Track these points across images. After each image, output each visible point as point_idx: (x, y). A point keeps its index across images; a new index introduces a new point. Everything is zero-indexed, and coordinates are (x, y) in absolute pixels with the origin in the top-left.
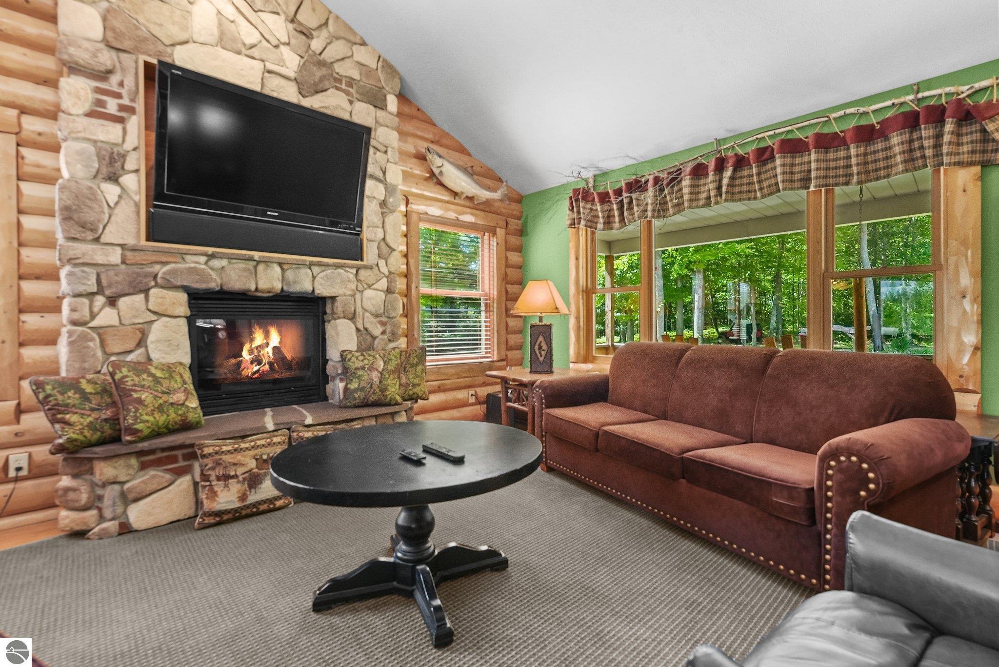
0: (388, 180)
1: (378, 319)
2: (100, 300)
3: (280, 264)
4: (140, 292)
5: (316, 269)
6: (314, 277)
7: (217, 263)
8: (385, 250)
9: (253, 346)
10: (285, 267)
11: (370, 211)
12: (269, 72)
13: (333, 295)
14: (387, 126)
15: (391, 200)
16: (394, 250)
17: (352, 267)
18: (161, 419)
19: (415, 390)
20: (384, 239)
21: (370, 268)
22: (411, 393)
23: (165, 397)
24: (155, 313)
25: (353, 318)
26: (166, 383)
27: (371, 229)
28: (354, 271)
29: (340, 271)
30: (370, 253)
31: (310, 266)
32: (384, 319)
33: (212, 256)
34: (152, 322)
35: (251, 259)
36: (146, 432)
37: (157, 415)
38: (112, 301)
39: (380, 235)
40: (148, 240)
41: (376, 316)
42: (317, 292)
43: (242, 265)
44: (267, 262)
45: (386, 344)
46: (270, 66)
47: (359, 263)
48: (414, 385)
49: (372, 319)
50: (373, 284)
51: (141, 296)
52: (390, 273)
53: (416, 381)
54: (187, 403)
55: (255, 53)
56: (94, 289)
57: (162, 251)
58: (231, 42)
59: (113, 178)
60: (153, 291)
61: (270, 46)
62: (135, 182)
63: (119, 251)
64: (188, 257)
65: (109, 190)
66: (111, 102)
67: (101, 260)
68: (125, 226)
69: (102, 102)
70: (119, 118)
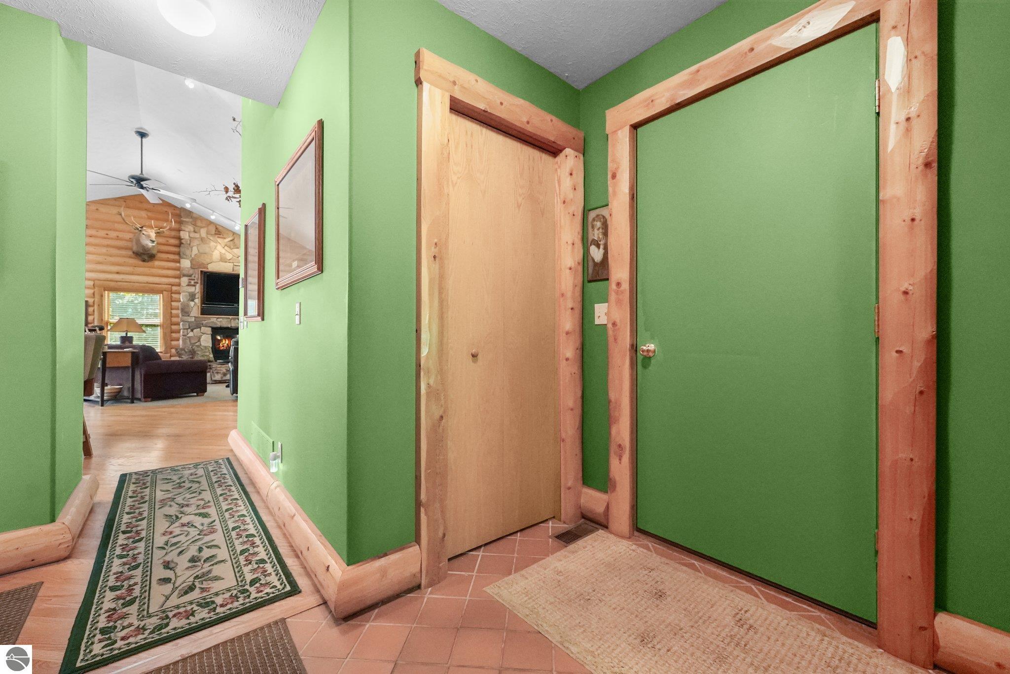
2: (189, 330)
7: (219, 320)
24: (203, 333)
26: (205, 351)
33: (218, 318)
34: (202, 336)
35: (229, 318)
38: (192, 331)
40: (201, 315)
51: (199, 329)
55: (231, 261)
56: (188, 327)
57: (204, 318)
58: (223, 259)
59: (193, 300)
60: (202, 328)
61: (236, 258)
62: (198, 301)
63: (194, 318)
64: (211, 319)
65: (192, 304)
66: (192, 282)
67: (189, 320)
68: (195, 312)
69: (189, 282)
70: (194, 286)
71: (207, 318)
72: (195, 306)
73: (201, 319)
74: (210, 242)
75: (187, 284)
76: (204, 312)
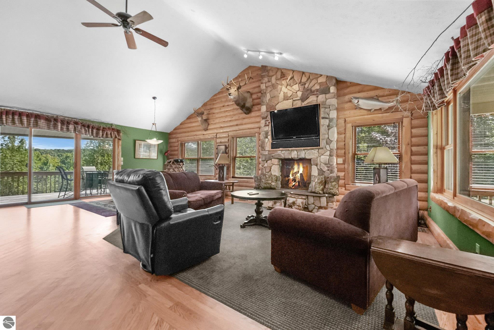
0: (330, 117)
1: (327, 165)
2: (265, 161)
3: (296, 151)
4: (270, 160)
5: (305, 151)
6: (305, 153)
7: (283, 152)
8: (329, 142)
9: (294, 172)
10: (298, 151)
11: (323, 130)
12: (294, 100)
13: (310, 158)
14: (330, 99)
15: (331, 124)
16: (332, 141)
17: (316, 149)
18: (266, 186)
19: (331, 191)
20: (328, 138)
21: (322, 148)
22: (329, 191)
23: (267, 181)
24: (273, 164)
25: (317, 165)
26: (268, 179)
27: (323, 135)
28: (317, 150)
29: (312, 151)
30: (323, 143)
31: (304, 150)
32: (329, 165)
33: (282, 151)
34: (272, 166)
35: (289, 150)
36: (263, 187)
37: (265, 185)
38: (267, 162)
39: (327, 136)
40: (272, 149)
41: (326, 164)
42: (306, 157)
43: (288, 152)
44: (293, 150)
45: (329, 174)
46: (294, 99)
47: (319, 147)
48: (330, 189)
49: (324, 165)
50: (323, 154)
51: (270, 161)
52: (331, 149)
53: (331, 188)
54: (271, 183)
55: (291, 98)
56: (264, 159)
57: (274, 151)
58: (286, 98)
59: (267, 137)
60: (272, 159)
61: (295, 93)
62: (270, 137)
63: (267, 151)
64: (278, 151)
65: (267, 140)
66: (267, 122)
67: (265, 154)
68: (268, 147)
69: (266, 123)
70: (268, 125)
71: (276, 151)
72: (268, 141)
73: (272, 152)
74: (278, 86)
75: (264, 125)
76: (274, 146)
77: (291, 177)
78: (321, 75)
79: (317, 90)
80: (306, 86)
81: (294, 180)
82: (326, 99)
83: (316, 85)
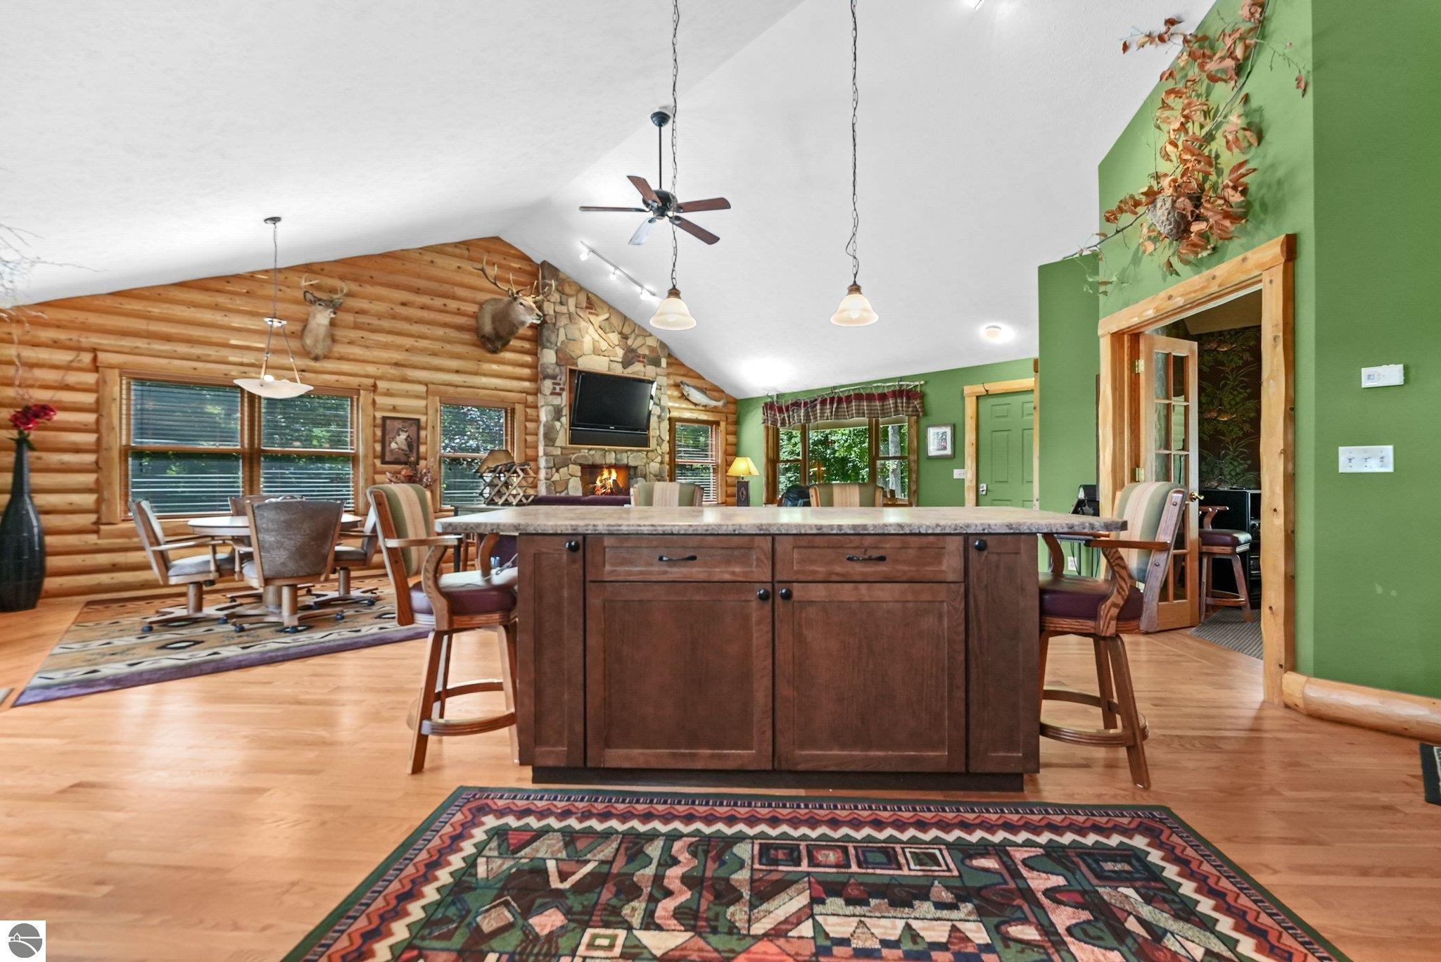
0: (661, 403)
2: (554, 470)
4: (566, 466)
5: (630, 453)
6: (628, 457)
7: (592, 452)
8: (660, 441)
10: (616, 452)
11: (653, 421)
12: (610, 362)
13: (637, 466)
14: (661, 375)
15: (663, 414)
16: (664, 441)
17: (645, 451)
20: (659, 435)
21: (653, 451)
24: (571, 475)
25: (645, 478)
27: (653, 430)
28: (646, 453)
29: (640, 453)
30: (653, 443)
31: (627, 451)
32: (659, 478)
33: (590, 450)
34: (570, 479)
35: (604, 450)
38: (558, 470)
39: (657, 433)
40: (571, 443)
41: (656, 476)
43: (600, 453)
44: (609, 451)
46: (612, 359)
47: (648, 448)
49: (654, 478)
50: (654, 460)
51: (567, 468)
52: (662, 453)
55: (606, 353)
56: (552, 465)
57: (574, 449)
58: (596, 351)
59: (559, 419)
60: (571, 466)
61: (612, 349)
62: (565, 420)
63: (560, 449)
64: (583, 451)
65: (558, 424)
66: (558, 388)
67: (555, 453)
68: (562, 439)
69: (554, 389)
70: (560, 394)
71: (576, 449)
72: (562, 429)
73: (570, 452)
74: (580, 321)
75: (550, 391)
76: (573, 440)
77: (598, 483)
78: (651, 335)
79: (644, 356)
80: (630, 342)
81: (604, 486)
82: (657, 375)
83: (644, 347)
